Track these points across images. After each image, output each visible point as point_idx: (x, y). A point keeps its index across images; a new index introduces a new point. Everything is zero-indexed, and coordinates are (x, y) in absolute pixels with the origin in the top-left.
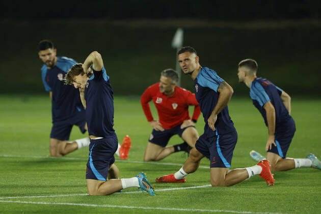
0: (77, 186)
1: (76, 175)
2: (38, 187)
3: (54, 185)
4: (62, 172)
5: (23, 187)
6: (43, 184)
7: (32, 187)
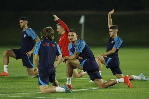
0: (36, 89)
1: (35, 84)
2: (17, 89)
3: (25, 88)
4: (28, 82)
5: (10, 89)
6: (20, 88)
7: (14, 89)
